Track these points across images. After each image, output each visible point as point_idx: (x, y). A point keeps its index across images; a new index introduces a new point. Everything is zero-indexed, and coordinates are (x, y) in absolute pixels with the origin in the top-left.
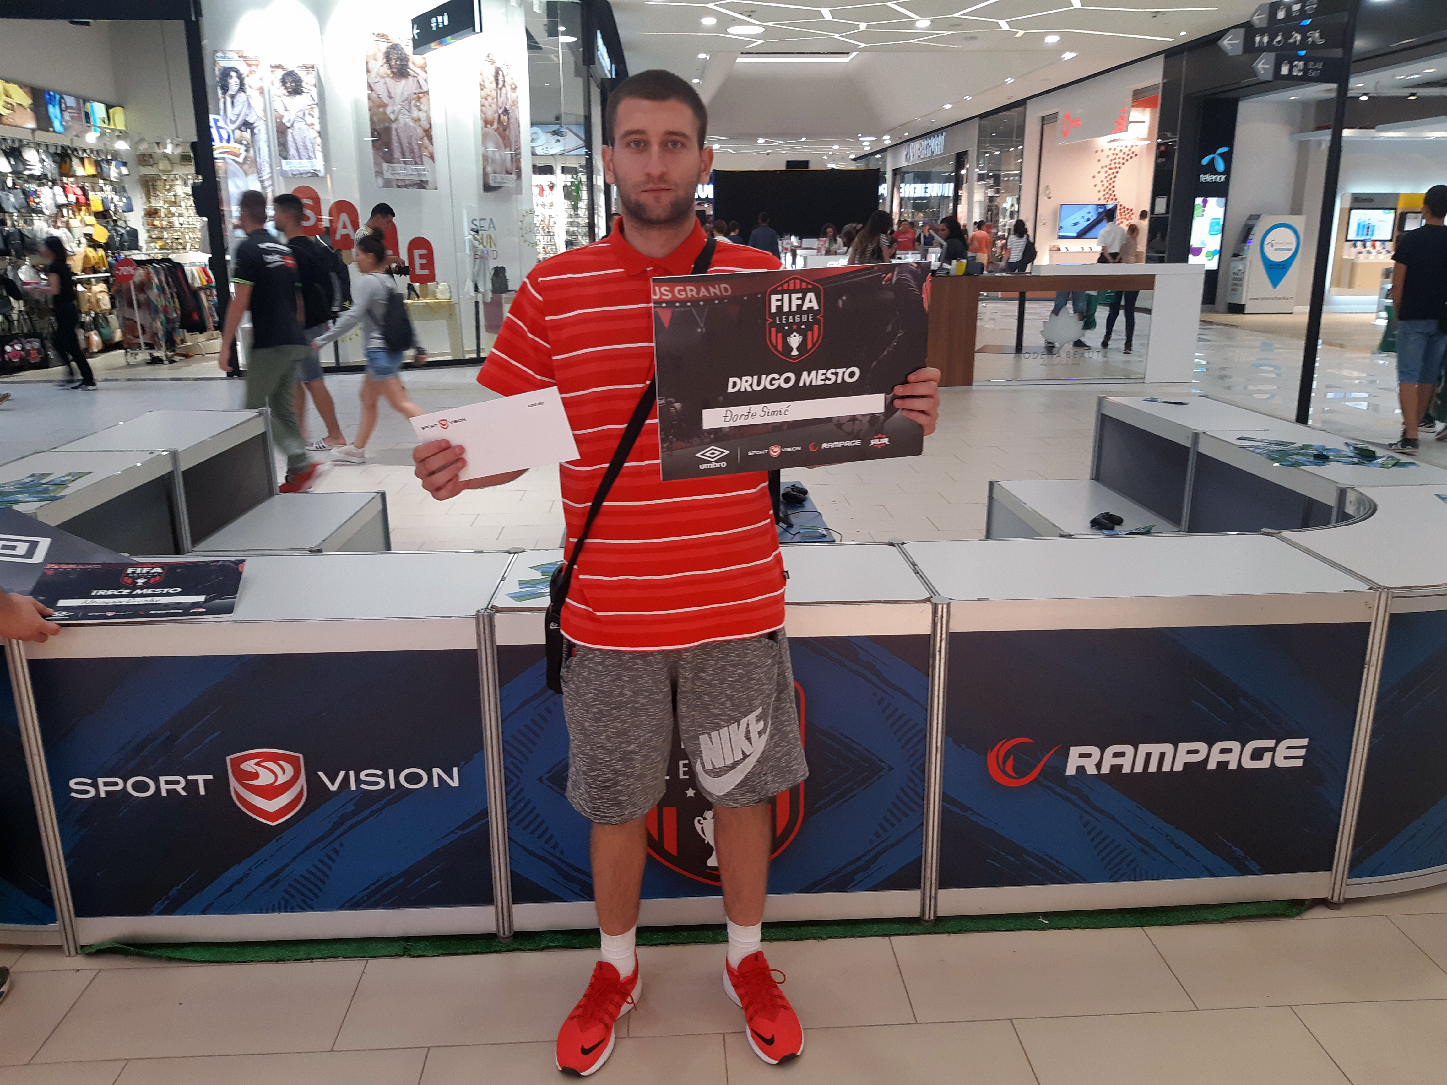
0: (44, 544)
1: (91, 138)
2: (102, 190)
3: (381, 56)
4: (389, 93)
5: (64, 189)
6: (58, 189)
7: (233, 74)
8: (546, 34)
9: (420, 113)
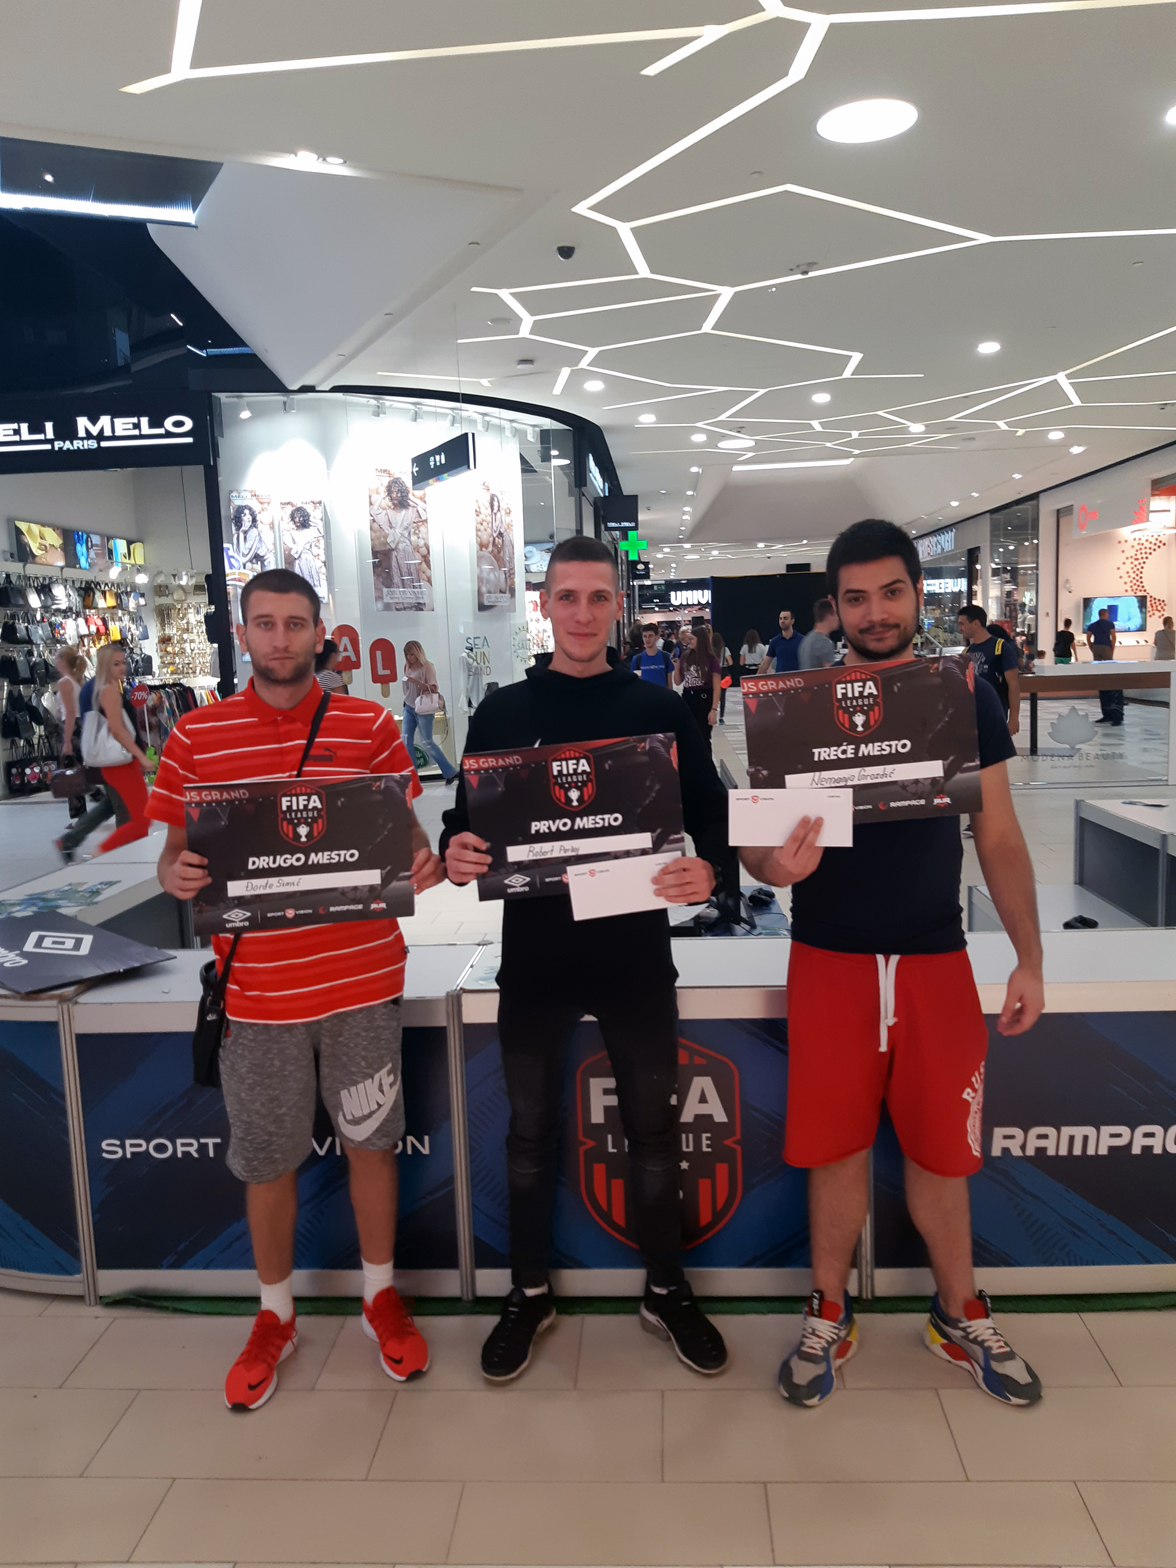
0: (88, 939)
1: (114, 573)
2: (121, 620)
3: (383, 490)
4: (390, 523)
5: (87, 621)
6: (81, 621)
7: (247, 511)
8: (540, 459)
9: (419, 540)
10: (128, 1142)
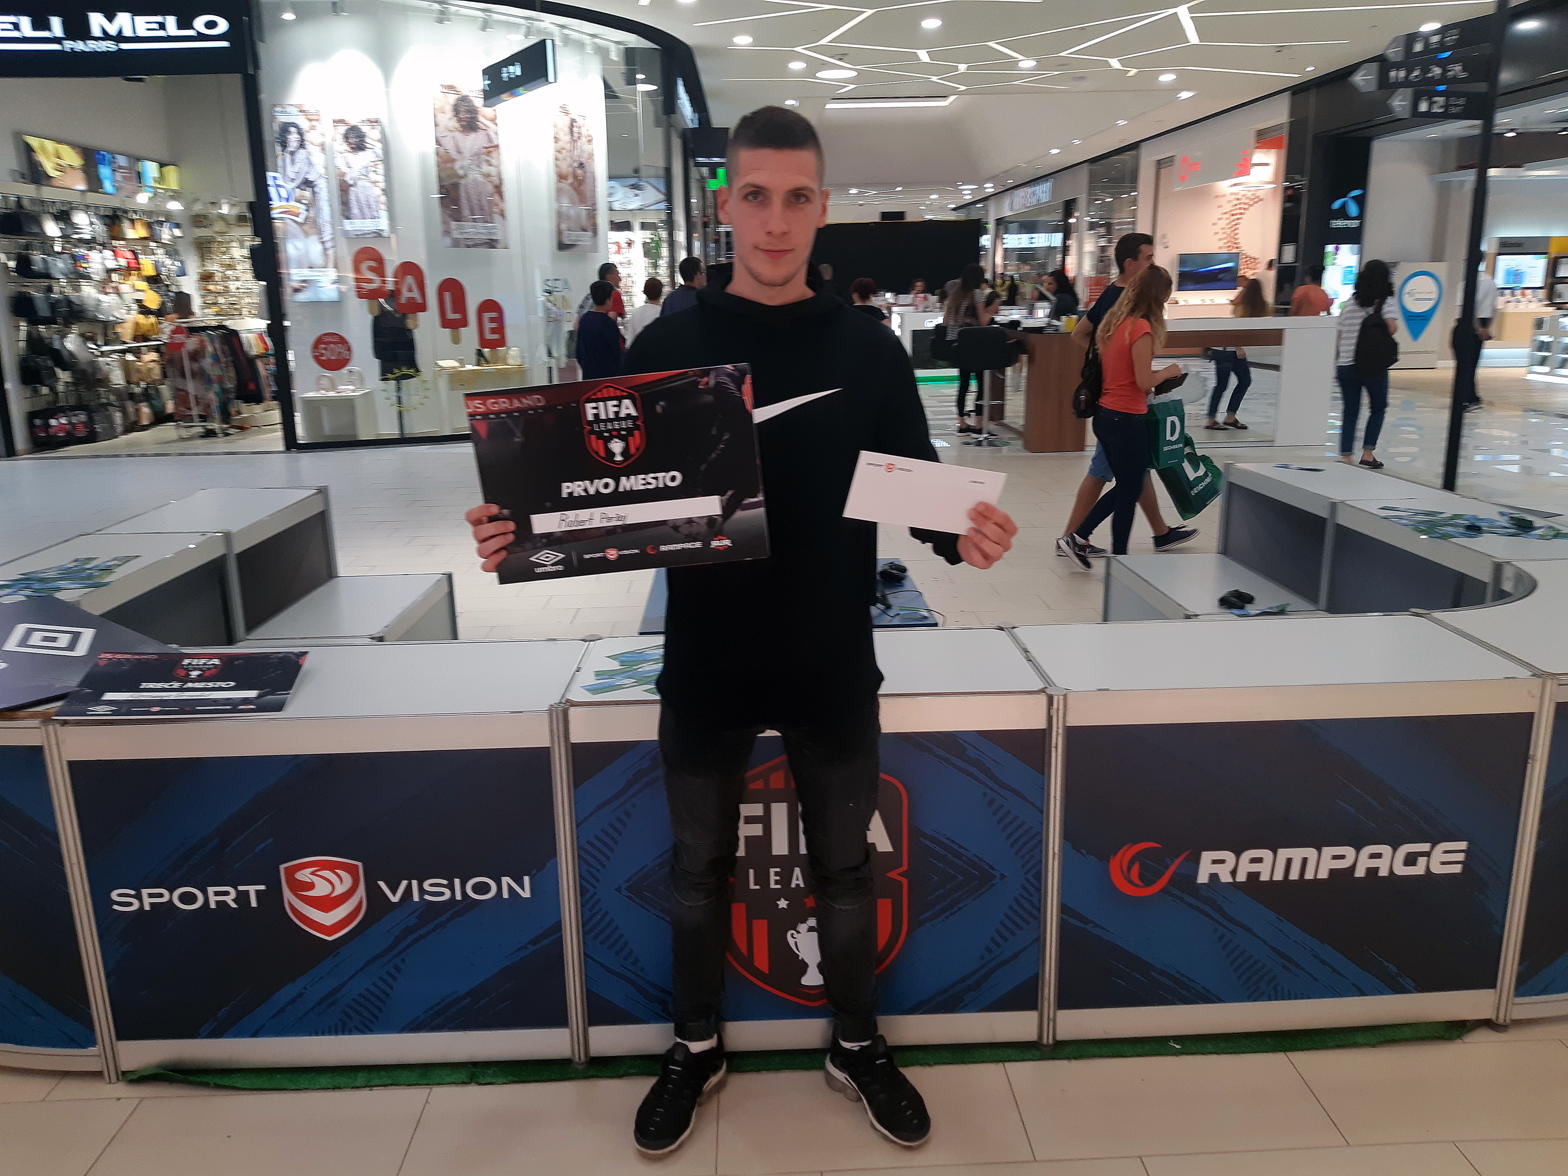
0: (87, 635)
1: (143, 198)
2: (154, 254)
3: (449, 109)
4: (458, 147)
5: (114, 252)
6: (108, 253)
7: (293, 129)
8: (624, 83)
9: (490, 168)
10: (145, 892)
